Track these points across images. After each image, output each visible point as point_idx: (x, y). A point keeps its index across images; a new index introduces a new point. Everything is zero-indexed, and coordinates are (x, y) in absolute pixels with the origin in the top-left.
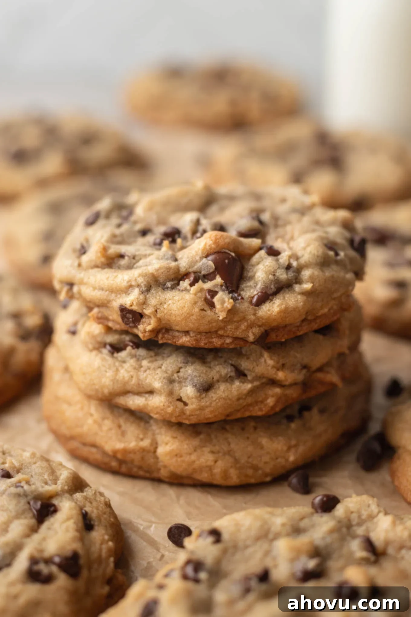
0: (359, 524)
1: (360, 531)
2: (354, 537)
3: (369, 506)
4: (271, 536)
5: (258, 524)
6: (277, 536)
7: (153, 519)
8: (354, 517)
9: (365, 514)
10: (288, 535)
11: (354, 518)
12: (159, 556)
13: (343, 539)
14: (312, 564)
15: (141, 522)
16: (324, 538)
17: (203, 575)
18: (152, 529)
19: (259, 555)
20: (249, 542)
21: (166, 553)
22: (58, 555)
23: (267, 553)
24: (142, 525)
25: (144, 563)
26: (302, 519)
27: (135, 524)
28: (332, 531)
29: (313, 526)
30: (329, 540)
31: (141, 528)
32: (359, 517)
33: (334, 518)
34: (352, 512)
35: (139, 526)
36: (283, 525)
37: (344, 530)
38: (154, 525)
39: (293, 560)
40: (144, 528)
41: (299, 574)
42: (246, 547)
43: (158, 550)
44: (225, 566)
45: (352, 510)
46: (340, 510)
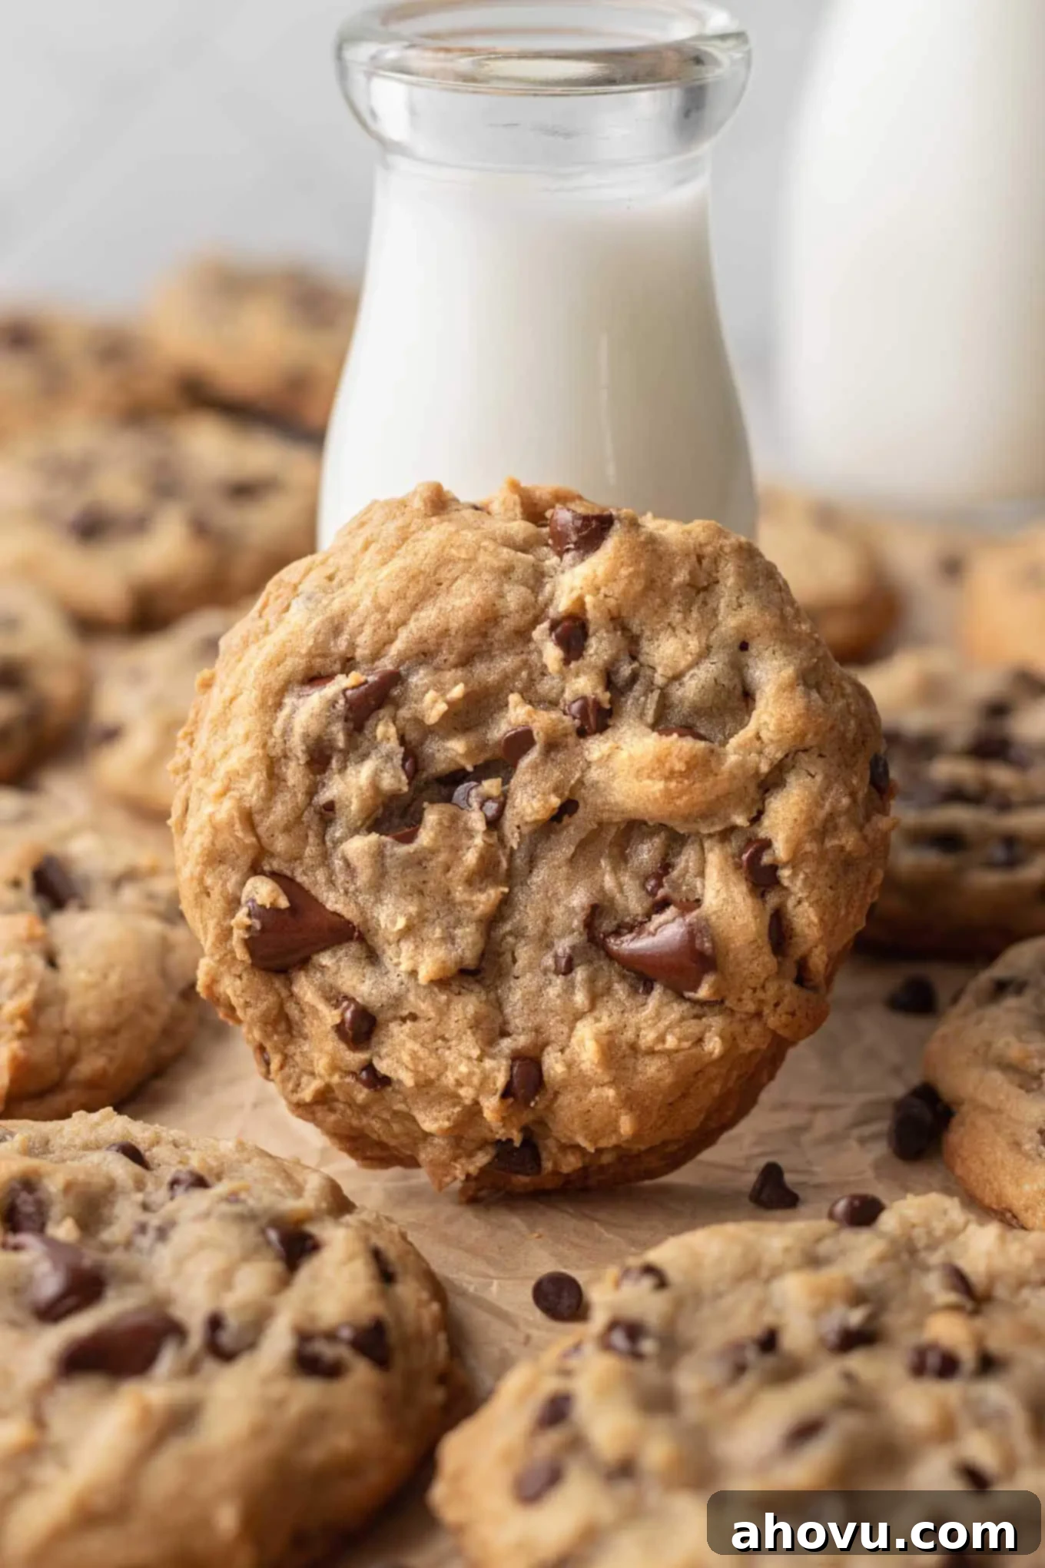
0: (932, 1247)
1: (936, 1258)
2: (926, 1269)
3: (945, 1212)
4: (764, 1273)
5: (737, 1250)
6: (776, 1272)
7: (491, 1272)
8: (919, 1234)
9: (939, 1228)
10: (798, 1268)
11: (920, 1238)
12: (521, 1337)
13: (905, 1272)
14: (856, 1317)
15: (468, 1278)
16: (868, 1272)
17: (648, 1346)
18: (494, 1288)
19: (746, 1309)
20: (722, 1287)
21: (535, 1333)
22: (348, 1324)
23: (762, 1305)
24: (470, 1283)
25: (495, 1352)
26: (819, 1240)
27: (456, 1282)
28: (882, 1259)
29: (843, 1252)
30: (879, 1276)
31: (471, 1289)
32: (930, 1233)
33: (882, 1235)
34: (913, 1226)
35: (465, 1285)
36: (787, 1250)
37: (905, 1257)
38: (495, 1283)
39: (817, 1314)
40: (476, 1290)
41: (832, 1338)
42: (718, 1295)
43: (515, 1326)
44: (686, 1329)
45: (915, 1220)
46: (888, 1221)
